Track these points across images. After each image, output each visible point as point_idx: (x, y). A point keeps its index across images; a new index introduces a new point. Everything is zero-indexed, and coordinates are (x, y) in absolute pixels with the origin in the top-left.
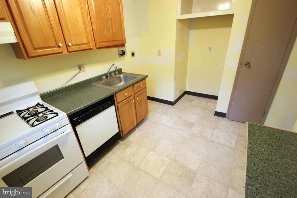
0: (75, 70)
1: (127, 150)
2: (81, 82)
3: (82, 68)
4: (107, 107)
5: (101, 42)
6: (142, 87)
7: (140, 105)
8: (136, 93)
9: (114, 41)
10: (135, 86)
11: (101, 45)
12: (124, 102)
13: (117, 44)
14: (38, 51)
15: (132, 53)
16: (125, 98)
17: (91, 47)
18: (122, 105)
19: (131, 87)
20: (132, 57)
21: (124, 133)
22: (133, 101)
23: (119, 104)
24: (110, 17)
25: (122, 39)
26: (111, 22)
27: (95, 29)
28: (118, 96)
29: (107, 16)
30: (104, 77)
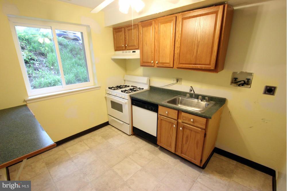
0: (174, 81)
1: (147, 152)
2: (174, 90)
3: (179, 81)
4: (150, 109)
5: (181, 64)
6: (193, 122)
7: (187, 141)
8: (183, 122)
9: (195, 64)
10: (183, 114)
11: (181, 66)
12: (164, 118)
13: (199, 68)
14: (144, 63)
15: (268, 88)
16: (167, 116)
17: (172, 66)
18: (162, 118)
19: (177, 111)
20: (265, 93)
21: (158, 143)
22: (174, 126)
23: (160, 115)
24: (198, 41)
25: (208, 63)
26: (198, 46)
27: (179, 53)
28: (160, 108)
29: (194, 40)
30: (188, 95)
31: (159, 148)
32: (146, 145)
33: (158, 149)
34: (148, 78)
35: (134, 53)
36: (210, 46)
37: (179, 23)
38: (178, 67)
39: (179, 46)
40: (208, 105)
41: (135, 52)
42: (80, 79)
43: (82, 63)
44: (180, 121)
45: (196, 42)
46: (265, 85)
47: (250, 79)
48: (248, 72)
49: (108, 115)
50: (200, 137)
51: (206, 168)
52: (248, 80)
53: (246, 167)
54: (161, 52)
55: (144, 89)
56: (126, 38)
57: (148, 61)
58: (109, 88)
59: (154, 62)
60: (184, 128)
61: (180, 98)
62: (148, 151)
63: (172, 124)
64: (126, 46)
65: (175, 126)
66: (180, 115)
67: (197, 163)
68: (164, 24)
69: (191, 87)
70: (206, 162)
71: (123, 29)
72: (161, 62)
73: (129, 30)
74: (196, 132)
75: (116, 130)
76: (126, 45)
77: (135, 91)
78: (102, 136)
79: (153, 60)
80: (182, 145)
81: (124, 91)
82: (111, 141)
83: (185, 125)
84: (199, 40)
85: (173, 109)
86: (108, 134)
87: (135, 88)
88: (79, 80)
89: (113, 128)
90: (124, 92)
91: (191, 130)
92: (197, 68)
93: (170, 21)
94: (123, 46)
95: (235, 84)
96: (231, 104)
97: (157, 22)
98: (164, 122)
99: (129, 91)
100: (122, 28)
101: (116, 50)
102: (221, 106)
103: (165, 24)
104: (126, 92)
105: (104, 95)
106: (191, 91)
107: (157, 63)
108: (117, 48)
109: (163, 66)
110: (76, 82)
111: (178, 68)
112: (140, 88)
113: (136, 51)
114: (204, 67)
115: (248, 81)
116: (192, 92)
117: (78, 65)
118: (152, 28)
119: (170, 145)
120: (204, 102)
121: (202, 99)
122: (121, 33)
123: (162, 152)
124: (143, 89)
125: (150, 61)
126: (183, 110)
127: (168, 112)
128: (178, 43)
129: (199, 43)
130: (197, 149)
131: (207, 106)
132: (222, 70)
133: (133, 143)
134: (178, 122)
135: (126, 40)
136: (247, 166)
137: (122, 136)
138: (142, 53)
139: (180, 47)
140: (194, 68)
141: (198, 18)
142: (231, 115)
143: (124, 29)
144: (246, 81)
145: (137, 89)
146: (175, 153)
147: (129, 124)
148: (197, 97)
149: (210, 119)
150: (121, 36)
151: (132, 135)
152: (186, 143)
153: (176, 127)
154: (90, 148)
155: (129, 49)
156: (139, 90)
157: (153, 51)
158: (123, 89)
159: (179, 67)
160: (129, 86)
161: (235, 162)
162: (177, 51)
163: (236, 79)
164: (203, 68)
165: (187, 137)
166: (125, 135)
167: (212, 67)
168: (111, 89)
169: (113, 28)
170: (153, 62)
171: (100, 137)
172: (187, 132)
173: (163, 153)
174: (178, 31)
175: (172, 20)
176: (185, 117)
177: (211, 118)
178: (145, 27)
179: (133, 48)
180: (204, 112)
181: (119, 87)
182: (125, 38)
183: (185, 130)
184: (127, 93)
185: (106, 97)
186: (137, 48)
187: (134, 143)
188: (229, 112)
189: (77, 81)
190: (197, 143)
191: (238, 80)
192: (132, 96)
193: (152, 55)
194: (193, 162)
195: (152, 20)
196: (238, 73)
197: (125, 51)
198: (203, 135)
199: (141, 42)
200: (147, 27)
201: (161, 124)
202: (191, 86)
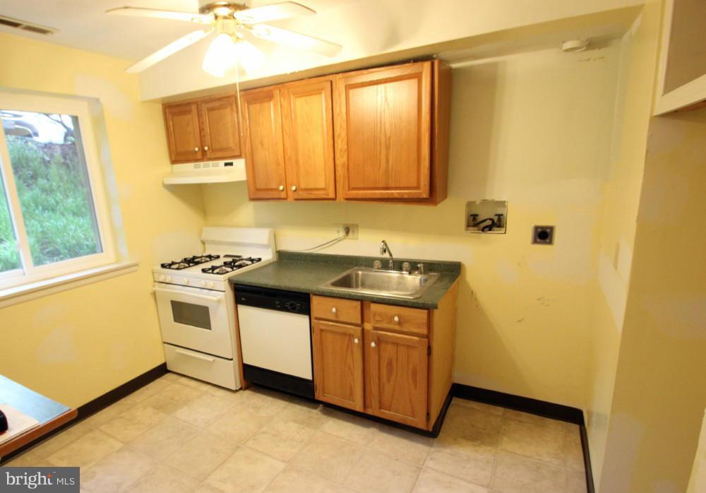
4: (290, 308)
5: (354, 189)
6: (400, 323)
7: (390, 371)
8: (376, 329)
9: (387, 188)
10: (374, 307)
11: (354, 193)
12: (328, 325)
13: (396, 196)
14: (259, 192)
15: (539, 230)
16: (334, 319)
17: (332, 195)
18: (323, 328)
19: (358, 304)
20: (535, 242)
21: (319, 396)
22: (356, 341)
23: (316, 318)
24: (386, 136)
25: (415, 185)
26: (388, 148)
27: (346, 163)
28: (316, 302)
29: (379, 135)
30: (377, 263)
31: (321, 411)
32: (284, 408)
33: (319, 413)
34: (272, 229)
35: (229, 167)
36: (414, 149)
37: (340, 95)
38: (347, 197)
39: (346, 147)
40: (426, 280)
41: (231, 164)
42: (58, 250)
43: (57, 203)
44: (368, 326)
45: (383, 140)
46: (533, 225)
47: (502, 215)
48: (497, 199)
49: (165, 343)
50: (418, 355)
51: (441, 434)
52: (500, 216)
53: (525, 416)
54: (301, 162)
55: (263, 260)
56: (203, 130)
57: (269, 187)
58: (163, 266)
59: (285, 189)
60: (379, 341)
61: (360, 272)
62: (295, 421)
63: (351, 337)
64: (205, 151)
65: (359, 340)
66: (366, 312)
67: (420, 423)
68: (303, 98)
69: (383, 242)
70: (439, 418)
71: (194, 108)
72: (303, 186)
73: (210, 110)
74: (408, 346)
75: (193, 383)
76: (206, 148)
77: (240, 266)
78: (154, 407)
79: (284, 182)
80: (379, 386)
81: (210, 269)
82: (183, 414)
83: (380, 334)
84: (388, 135)
85: (348, 299)
86: (172, 399)
87: (238, 259)
88: (54, 254)
89: (183, 380)
90: (213, 273)
91: (396, 344)
92: (392, 197)
93: (319, 92)
94: (197, 149)
95: (476, 228)
96: (472, 275)
97: (286, 91)
98: (329, 338)
99: (224, 268)
100: (189, 104)
101: (174, 161)
102: (454, 280)
103: (307, 98)
104: (215, 271)
105: (150, 287)
106: (385, 251)
107: (295, 191)
108: (179, 156)
109: (309, 198)
110: (45, 260)
111: (347, 199)
112: (252, 260)
113: (235, 161)
114: (406, 194)
115: (499, 220)
116: (386, 255)
117: (45, 209)
118: (275, 105)
119: (351, 394)
120: (416, 275)
121: (411, 269)
122: (188, 117)
123: (329, 418)
124: (260, 260)
125: (274, 186)
126: (372, 297)
127: (336, 309)
128: (342, 142)
129: (389, 139)
130: (416, 387)
131: (423, 284)
132: (443, 200)
133: (251, 410)
134: (363, 330)
135: (204, 136)
136: (526, 414)
137: (213, 396)
138: (252, 168)
139: (348, 150)
140: (386, 197)
141: (381, 87)
142: (476, 299)
143: (197, 106)
144: (496, 219)
145: (244, 261)
146: (366, 412)
147: (232, 359)
148: (398, 265)
149: (435, 310)
150: (188, 124)
151: (241, 389)
152: (389, 380)
153: (361, 343)
154: (123, 443)
155: (213, 156)
156: (249, 263)
157: (282, 162)
158: (208, 265)
159: (350, 197)
160: (218, 257)
161: (500, 410)
162: (341, 160)
163: (474, 216)
164: (406, 196)
165: (390, 364)
166: (221, 392)
167: (424, 192)
168: (169, 268)
169: (163, 105)
170: (283, 190)
171: (150, 410)
172: (389, 351)
173: (334, 419)
174: (338, 114)
175: (323, 89)
176: (380, 315)
177: (436, 307)
178: (255, 103)
179: (226, 155)
180: (418, 296)
181: (192, 262)
182: (201, 130)
183: (383, 346)
184: (218, 273)
185: (154, 294)
186: (238, 154)
187: (253, 407)
188: (472, 292)
189: (46, 258)
190: (415, 373)
191: (480, 219)
192: (235, 279)
193: (280, 172)
194: (409, 423)
195: (272, 87)
196: (478, 203)
197: (202, 164)
198: (425, 351)
199: (248, 140)
200: (260, 103)
201: (321, 342)
202: (384, 239)
